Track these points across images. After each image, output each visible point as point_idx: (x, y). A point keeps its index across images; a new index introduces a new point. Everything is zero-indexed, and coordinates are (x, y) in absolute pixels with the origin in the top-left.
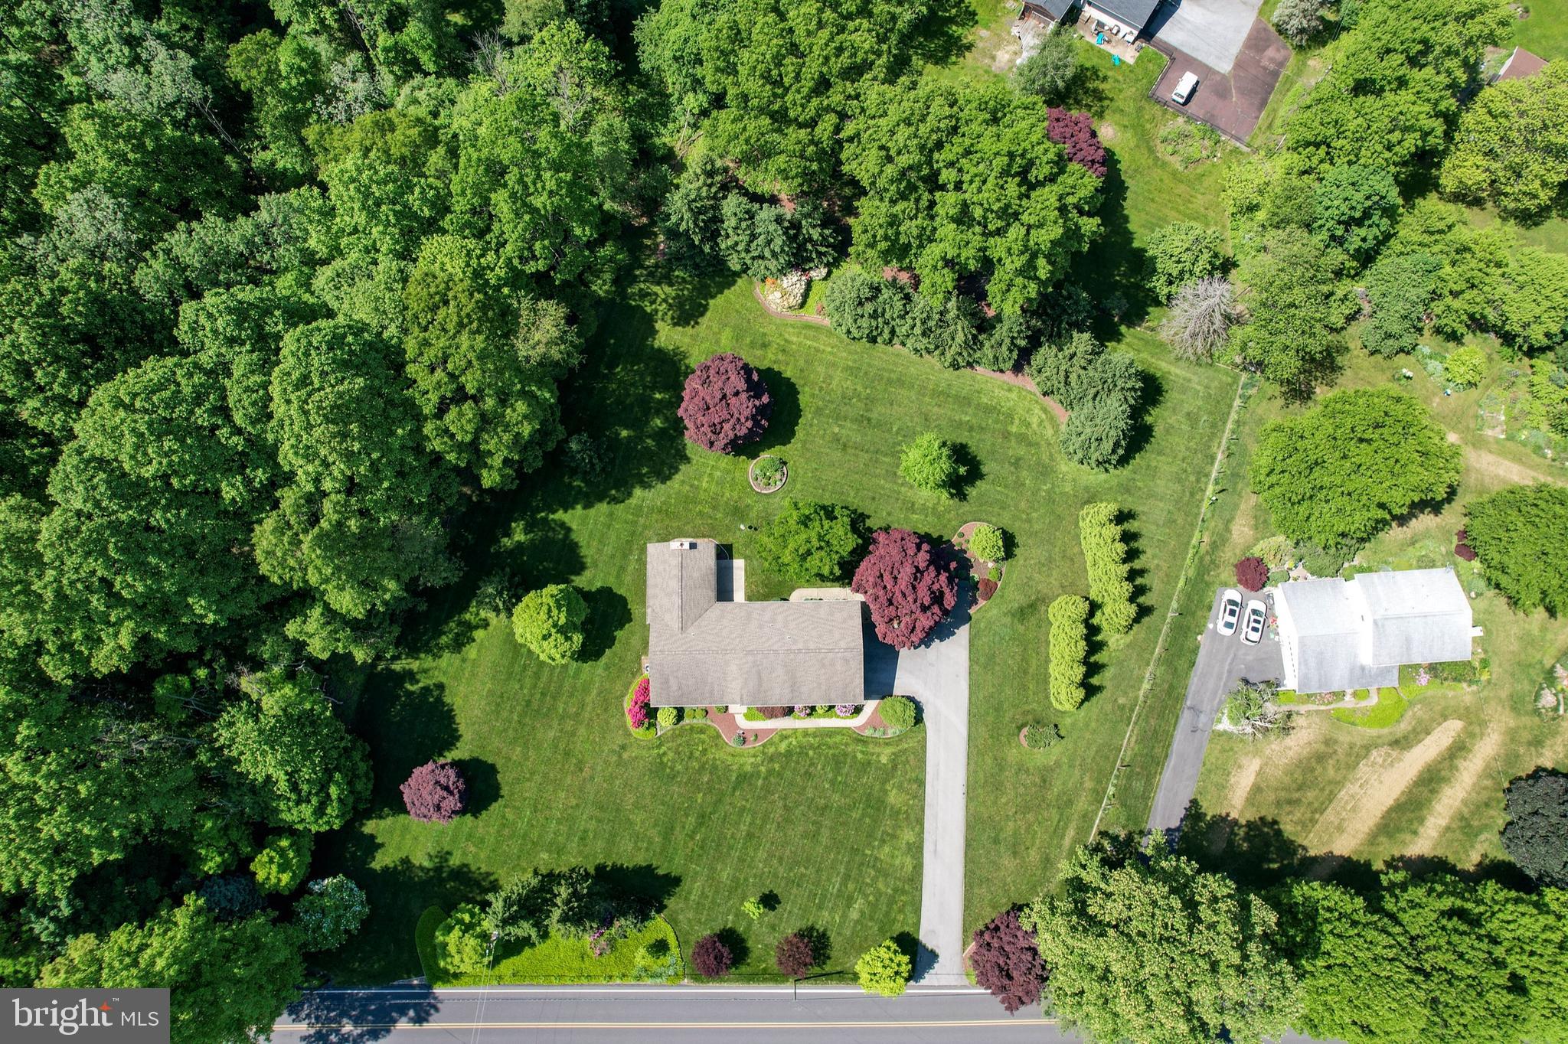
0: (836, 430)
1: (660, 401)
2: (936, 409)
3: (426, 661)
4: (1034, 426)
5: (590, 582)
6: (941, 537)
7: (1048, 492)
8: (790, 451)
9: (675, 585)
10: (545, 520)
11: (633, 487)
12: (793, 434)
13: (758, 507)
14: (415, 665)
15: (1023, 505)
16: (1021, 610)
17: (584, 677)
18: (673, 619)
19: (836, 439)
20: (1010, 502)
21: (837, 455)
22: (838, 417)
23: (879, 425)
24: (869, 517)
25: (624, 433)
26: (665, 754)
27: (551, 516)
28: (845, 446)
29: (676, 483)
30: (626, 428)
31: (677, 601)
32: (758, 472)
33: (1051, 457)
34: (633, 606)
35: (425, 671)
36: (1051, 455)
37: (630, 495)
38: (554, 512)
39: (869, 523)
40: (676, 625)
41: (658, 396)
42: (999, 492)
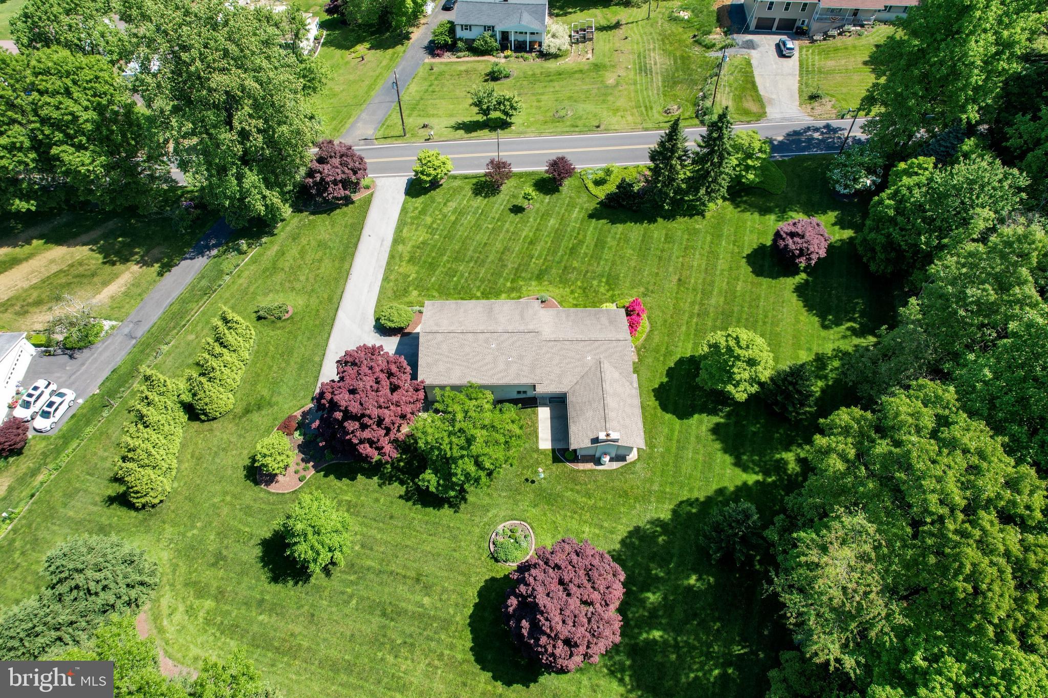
0: (426, 600)
1: (652, 627)
2: (297, 629)
3: (848, 345)
4: (181, 608)
5: (701, 422)
6: (326, 476)
7: (193, 527)
8: (483, 572)
9: (611, 402)
10: (766, 473)
11: (672, 520)
12: (480, 594)
13: (524, 505)
14: (856, 341)
15: (225, 510)
16: (259, 408)
17: (690, 346)
18: (611, 374)
19: (427, 589)
20: (240, 515)
21: (429, 568)
22: (422, 617)
23: (371, 609)
24: (401, 497)
25: (693, 580)
26: (608, 291)
27: (760, 477)
28: (418, 580)
29: (622, 531)
30: (690, 588)
31: (607, 386)
32: (524, 544)
33: (175, 567)
34: (653, 402)
35: (844, 337)
36: (174, 571)
37: (675, 512)
38: (757, 482)
39: (402, 490)
40: (606, 366)
41: (657, 634)
42: (247, 524)
